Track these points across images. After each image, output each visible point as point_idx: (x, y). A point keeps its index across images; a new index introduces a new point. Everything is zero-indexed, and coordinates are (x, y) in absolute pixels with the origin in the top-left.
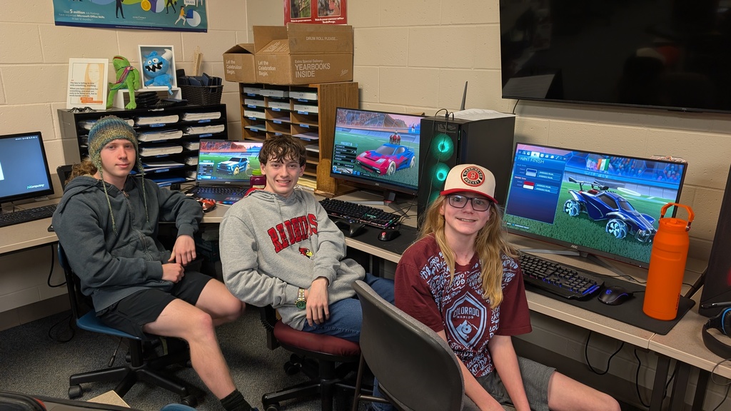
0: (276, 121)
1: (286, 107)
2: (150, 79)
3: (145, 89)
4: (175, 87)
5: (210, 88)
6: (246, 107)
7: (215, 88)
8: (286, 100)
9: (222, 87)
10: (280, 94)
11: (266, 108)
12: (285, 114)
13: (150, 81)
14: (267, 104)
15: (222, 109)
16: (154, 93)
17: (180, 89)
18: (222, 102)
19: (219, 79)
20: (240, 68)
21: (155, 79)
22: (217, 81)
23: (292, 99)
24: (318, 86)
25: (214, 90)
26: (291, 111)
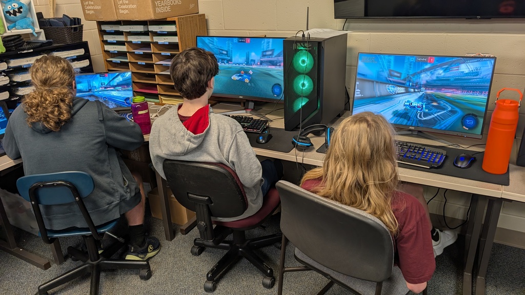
0: (137, 52)
1: (146, 39)
2: (13, 23)
3: (9, 33)
4: (38, 29)
5: (72, 28)
6: (106, 43)
7: (76, 27)
8: (146, 33)
9: (82, 26)
10: (140, 28)
11: (127, 42)
12: (146, 45)
13: (12, 25)
14: (127, 38)
15: (85, 45)
16: (19, 36)
17: (42, 30)
18: (84, 40)
19: (78, 19)
20: (99, 8)
21: (17, 23)
22: (77, 21)
23: (152, 32)
24: (176, 19)
25: (75, 29)
26: (152, 42)
